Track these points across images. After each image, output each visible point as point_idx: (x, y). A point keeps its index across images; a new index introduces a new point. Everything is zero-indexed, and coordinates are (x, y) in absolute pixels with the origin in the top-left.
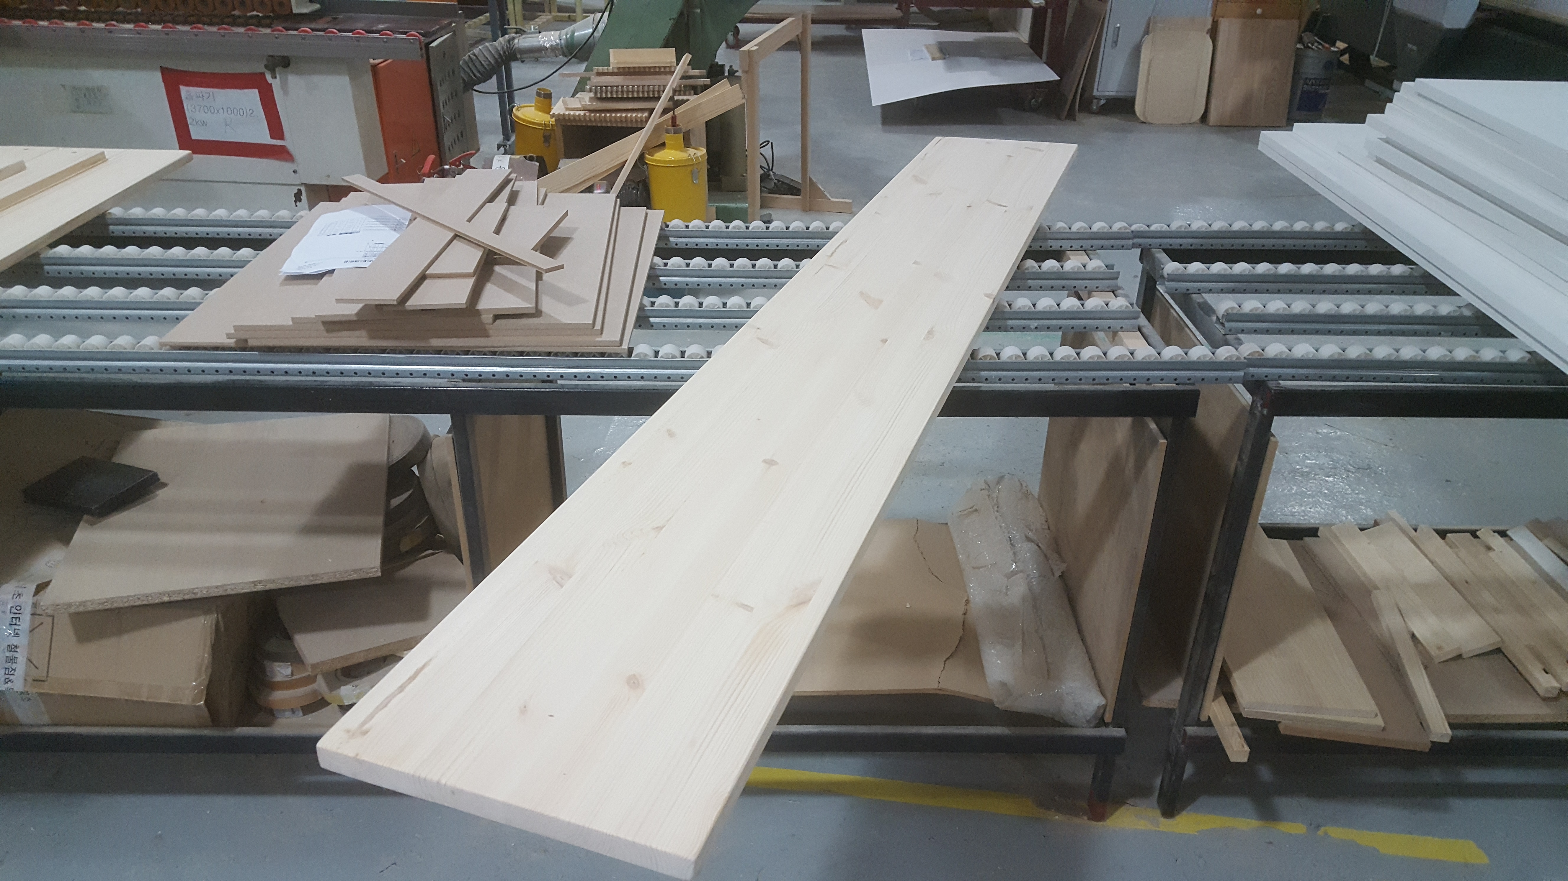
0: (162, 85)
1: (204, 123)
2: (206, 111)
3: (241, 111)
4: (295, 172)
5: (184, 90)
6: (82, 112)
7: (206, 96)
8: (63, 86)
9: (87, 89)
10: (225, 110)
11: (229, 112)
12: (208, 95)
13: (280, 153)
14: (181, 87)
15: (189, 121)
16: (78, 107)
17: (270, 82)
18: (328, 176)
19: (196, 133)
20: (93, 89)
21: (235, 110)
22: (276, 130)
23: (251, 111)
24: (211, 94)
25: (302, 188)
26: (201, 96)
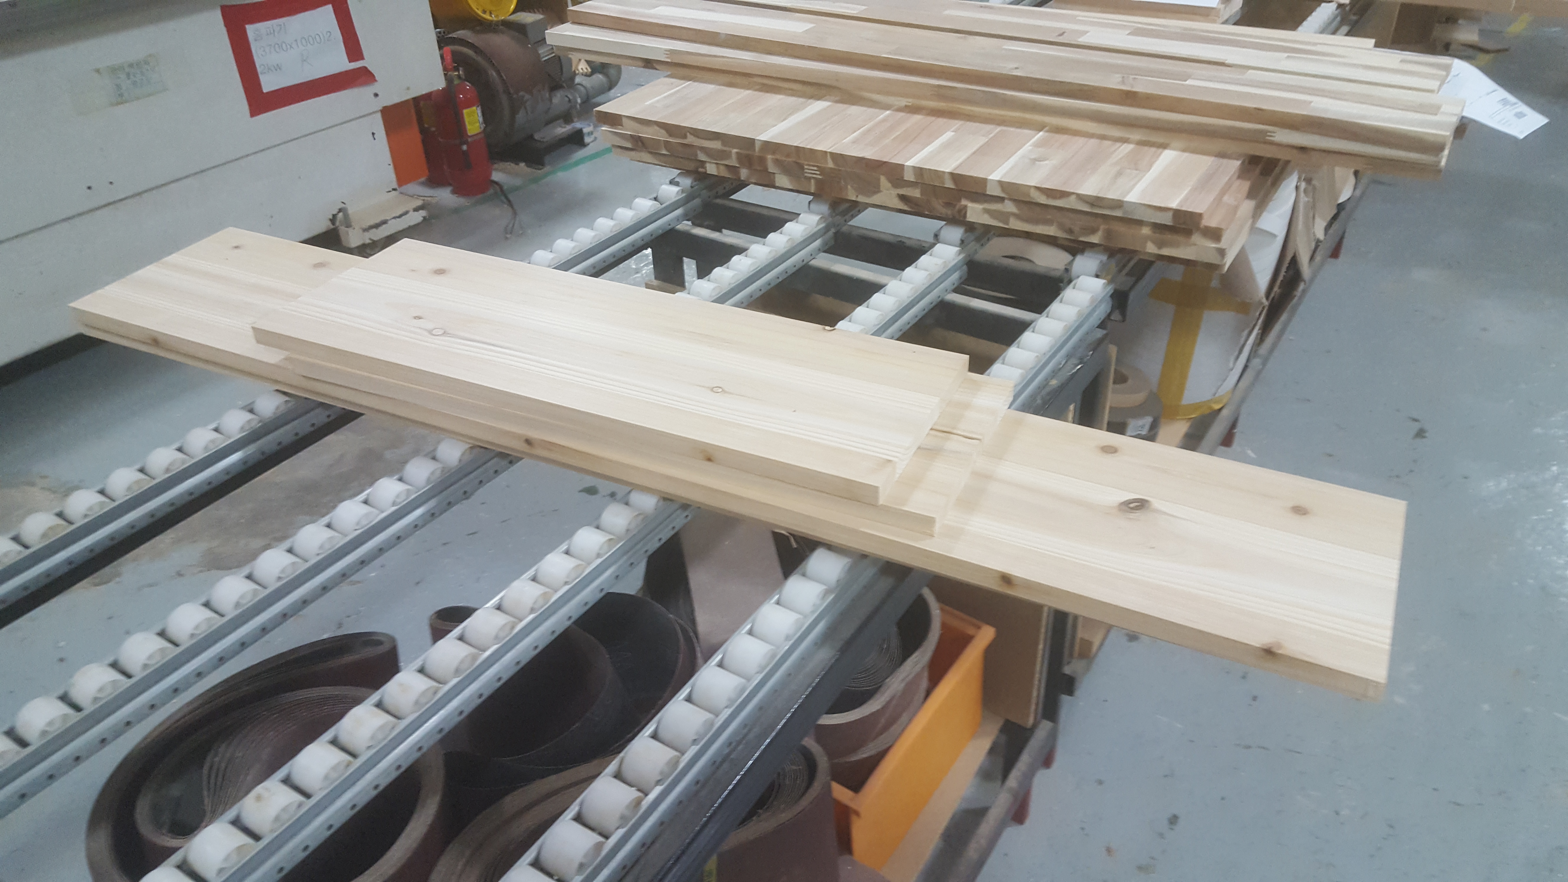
0: (224, 30)
1: (278, 68)
2: (278, 50)
3: (317, 37)
4: (376, 95)
5: (251, 30)
6: (126, 102)
7: (277, 30)
8: (98, 71)
9: (131, 65)
10: (299, 42)
11: (304, 43)
12: (279, 28)
13: (363, 77)
14: (247, 26)
15: (259, 69)
16: (121, 95)
18: (408, 88)
19: (269, 83)
20: (138, 64)
21: (310, 39)
22: (354, 49)
23: (329, 34)
24: (283, 25)
25: (379, 115)
26: (272, 31)
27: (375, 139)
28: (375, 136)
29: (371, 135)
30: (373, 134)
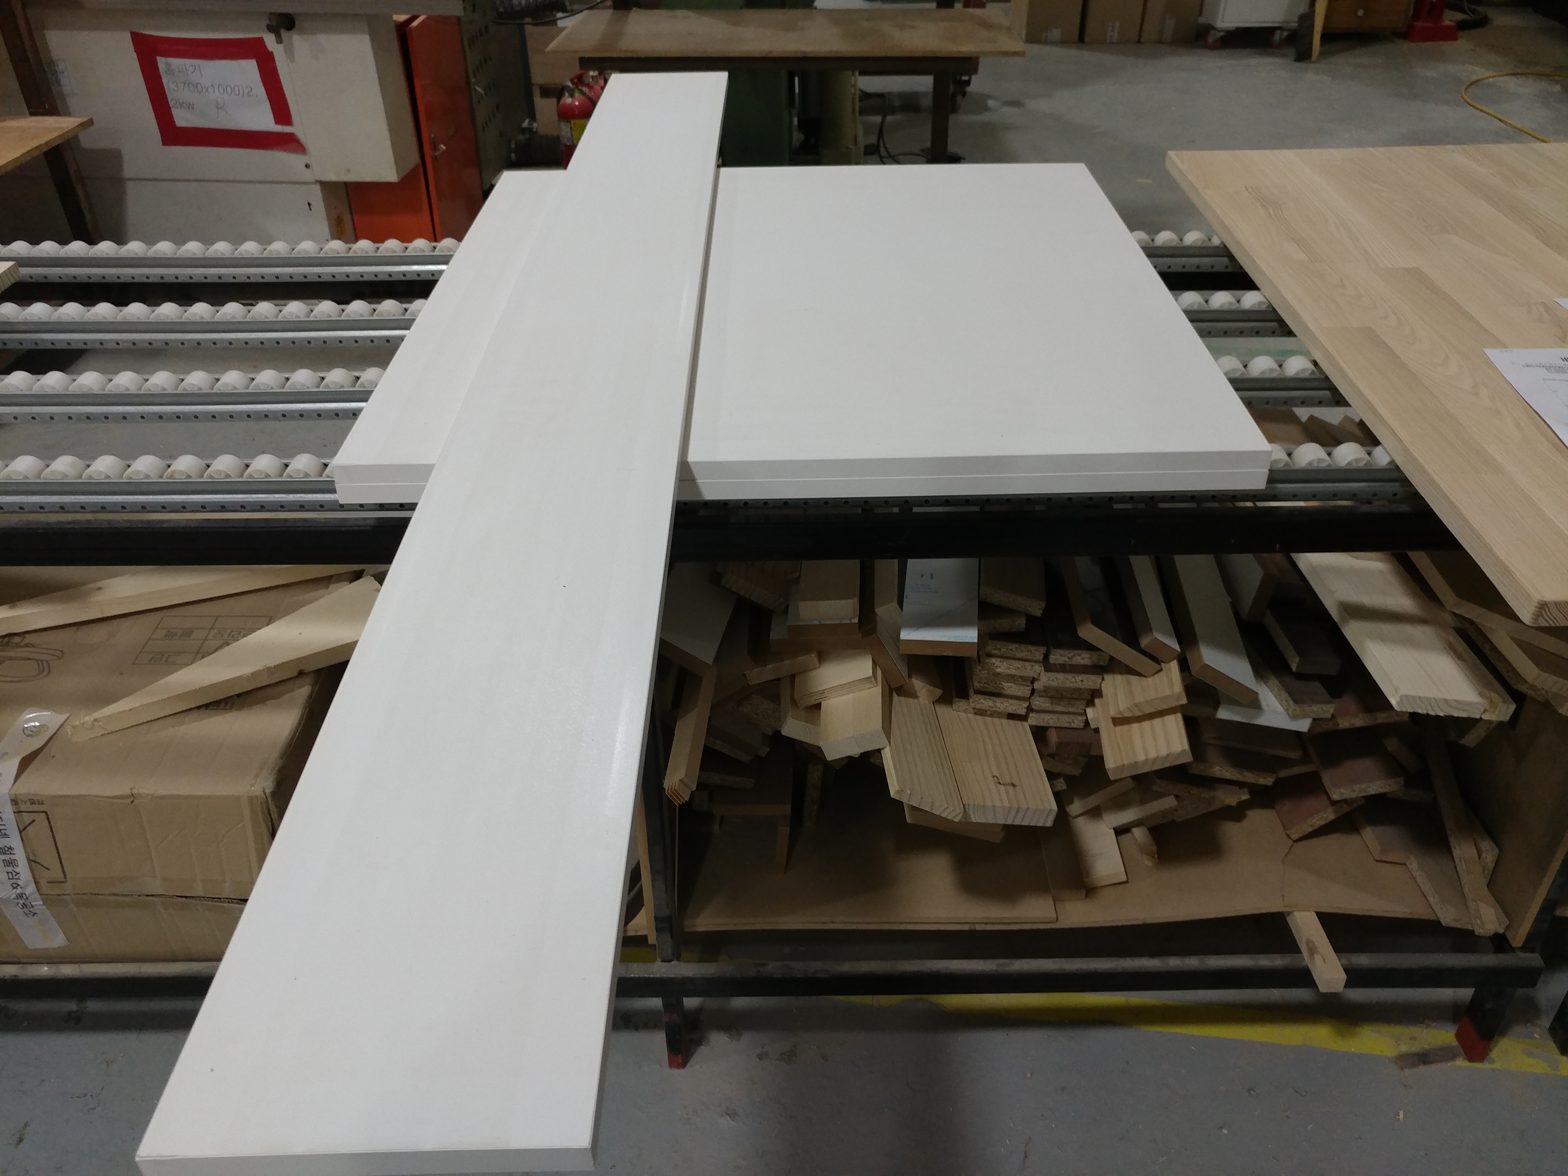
0: (134, 56)
1: (190, 107)
2: (191, 89)
3: (236, 89)
4: (307, 166)
5: (162, 62)
7: (191, 69)
10: (217, 91)
11: (221, 90)
12: (193, 68)
13: (288, 143)
14: (158, 58)
15: (171, 104)
17: (270, 49)
18: (349, 171)
19: (182, 119)
21: (229, 89)
22: (282, 113)
23: (249, 89)
24: (197, 68)
25: (318, 187)
26: (184, 70)
27: (310, 209)
28: (311, 207)
29: (308, 206)
30: (309, 204)
